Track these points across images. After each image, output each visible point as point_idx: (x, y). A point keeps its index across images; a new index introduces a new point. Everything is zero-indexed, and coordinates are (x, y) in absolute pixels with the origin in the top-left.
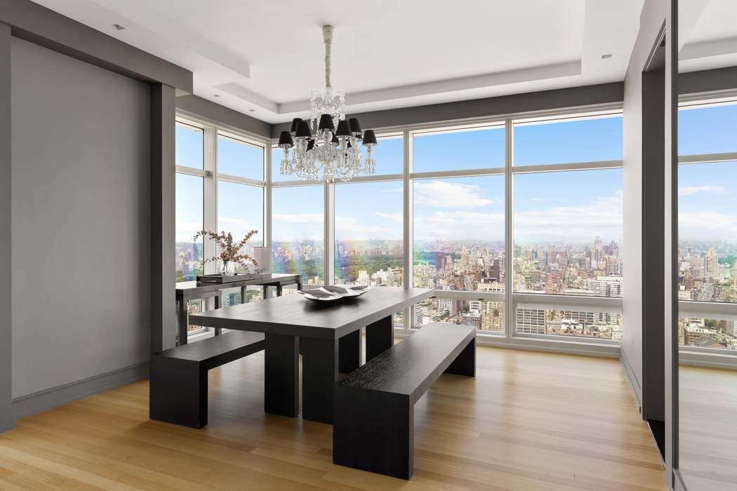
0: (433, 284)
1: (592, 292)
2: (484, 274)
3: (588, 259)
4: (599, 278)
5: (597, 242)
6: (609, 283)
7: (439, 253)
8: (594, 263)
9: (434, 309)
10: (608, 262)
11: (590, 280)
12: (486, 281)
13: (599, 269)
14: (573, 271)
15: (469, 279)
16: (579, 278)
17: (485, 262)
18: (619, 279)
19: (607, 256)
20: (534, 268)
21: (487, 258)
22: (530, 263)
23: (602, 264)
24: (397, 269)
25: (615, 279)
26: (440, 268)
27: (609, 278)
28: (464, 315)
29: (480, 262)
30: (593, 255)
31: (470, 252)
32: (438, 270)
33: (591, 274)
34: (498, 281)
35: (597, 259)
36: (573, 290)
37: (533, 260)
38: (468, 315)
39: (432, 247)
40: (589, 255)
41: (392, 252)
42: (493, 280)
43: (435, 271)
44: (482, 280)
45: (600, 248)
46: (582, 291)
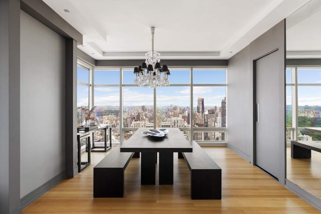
0: (115, 122)
1: (170, 123)
2: (134, 118)
3: (168, 112)
4: (172, 118)
5: (171, 106)
6: (175, 120)
7: (117, 110)
8: (170, 113)
9: (116, 132)
10: (174, 112)
11: (169, 119)
12: (135, 121)
13: (172, 115)
14: (164, 116)
15: (129, 120)
16: (166, 118)
17: (135, 114)
18: (178, 118)
19: (174, 111)
20: (151, 115)
21: (135, 112)
22: (150, 113)
23: (173, 113)
24: (101, 117)
25: (177, 118)
26: (118, 116)
27: (175, 118)
28: (127, 134)
29: (133, 114)
30: (170, 110)
31: (129, 110)
32: (117, 117)
33: (169, 117)
34: (139, 120)
35: (171, 112)
36: (164, 123)
37: (151, 112)
38: (129, 133)
39: (115, 108)
40: (169, 110)
41: (98, 110)
42: (137, 120)
43: (116, 117)
44: (134, 120)
45: (172, 108)
46: (167, 123)
